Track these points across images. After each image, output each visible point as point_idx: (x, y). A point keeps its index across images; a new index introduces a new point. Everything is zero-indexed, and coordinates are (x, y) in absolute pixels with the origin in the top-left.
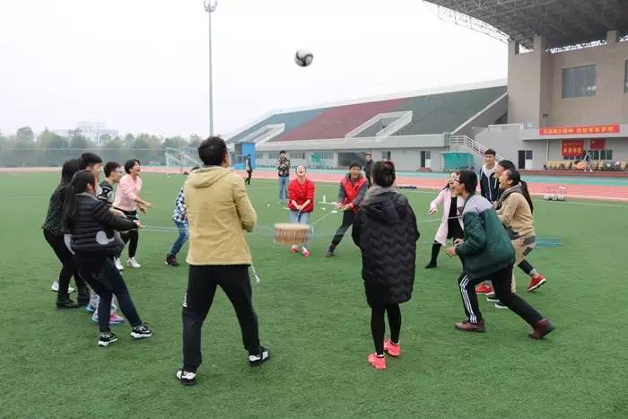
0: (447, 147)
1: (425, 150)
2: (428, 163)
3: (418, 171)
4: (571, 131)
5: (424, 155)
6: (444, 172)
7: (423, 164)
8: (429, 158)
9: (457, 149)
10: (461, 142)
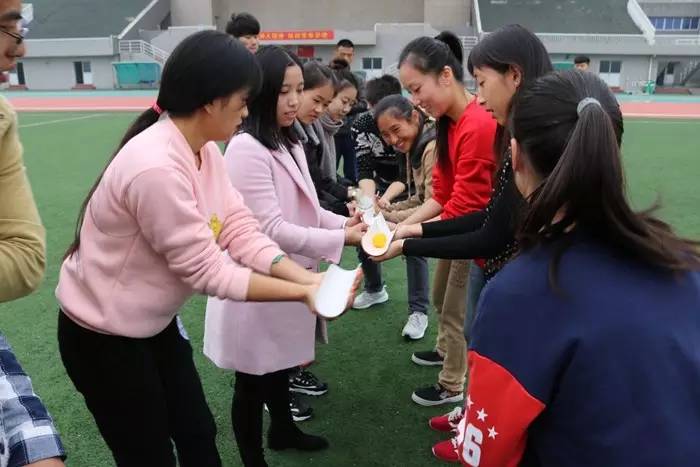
0: (117, 56)
1: (82, 60)
2: (88, 78)
3: (73, 89)
4: (282, 36)
5: (80, 67)
6: (115, 88)
7: (80, 80)
8: (89, 70)
9: (131, 58)
10: (137, 48)
